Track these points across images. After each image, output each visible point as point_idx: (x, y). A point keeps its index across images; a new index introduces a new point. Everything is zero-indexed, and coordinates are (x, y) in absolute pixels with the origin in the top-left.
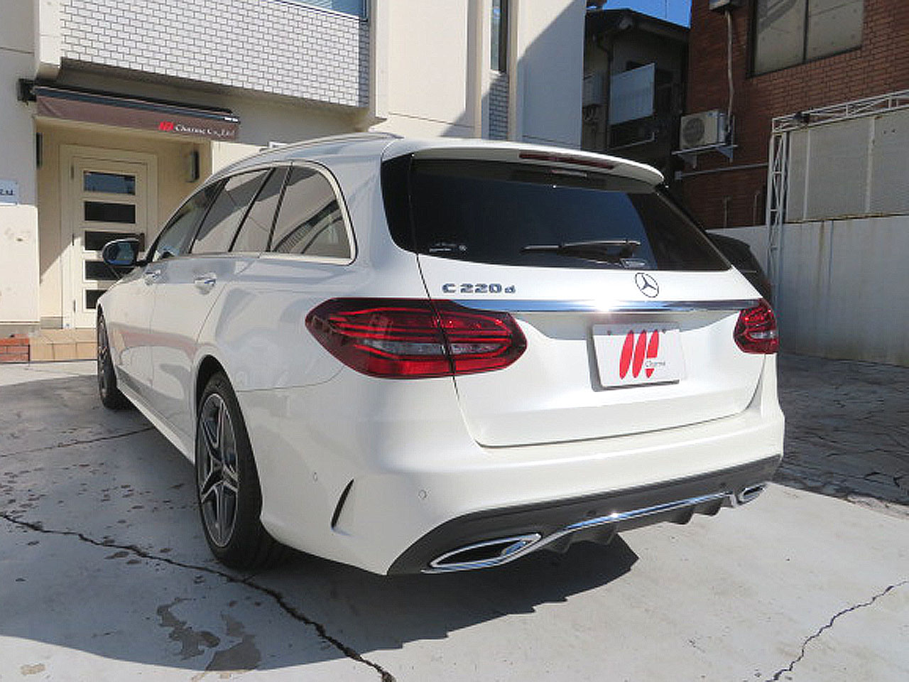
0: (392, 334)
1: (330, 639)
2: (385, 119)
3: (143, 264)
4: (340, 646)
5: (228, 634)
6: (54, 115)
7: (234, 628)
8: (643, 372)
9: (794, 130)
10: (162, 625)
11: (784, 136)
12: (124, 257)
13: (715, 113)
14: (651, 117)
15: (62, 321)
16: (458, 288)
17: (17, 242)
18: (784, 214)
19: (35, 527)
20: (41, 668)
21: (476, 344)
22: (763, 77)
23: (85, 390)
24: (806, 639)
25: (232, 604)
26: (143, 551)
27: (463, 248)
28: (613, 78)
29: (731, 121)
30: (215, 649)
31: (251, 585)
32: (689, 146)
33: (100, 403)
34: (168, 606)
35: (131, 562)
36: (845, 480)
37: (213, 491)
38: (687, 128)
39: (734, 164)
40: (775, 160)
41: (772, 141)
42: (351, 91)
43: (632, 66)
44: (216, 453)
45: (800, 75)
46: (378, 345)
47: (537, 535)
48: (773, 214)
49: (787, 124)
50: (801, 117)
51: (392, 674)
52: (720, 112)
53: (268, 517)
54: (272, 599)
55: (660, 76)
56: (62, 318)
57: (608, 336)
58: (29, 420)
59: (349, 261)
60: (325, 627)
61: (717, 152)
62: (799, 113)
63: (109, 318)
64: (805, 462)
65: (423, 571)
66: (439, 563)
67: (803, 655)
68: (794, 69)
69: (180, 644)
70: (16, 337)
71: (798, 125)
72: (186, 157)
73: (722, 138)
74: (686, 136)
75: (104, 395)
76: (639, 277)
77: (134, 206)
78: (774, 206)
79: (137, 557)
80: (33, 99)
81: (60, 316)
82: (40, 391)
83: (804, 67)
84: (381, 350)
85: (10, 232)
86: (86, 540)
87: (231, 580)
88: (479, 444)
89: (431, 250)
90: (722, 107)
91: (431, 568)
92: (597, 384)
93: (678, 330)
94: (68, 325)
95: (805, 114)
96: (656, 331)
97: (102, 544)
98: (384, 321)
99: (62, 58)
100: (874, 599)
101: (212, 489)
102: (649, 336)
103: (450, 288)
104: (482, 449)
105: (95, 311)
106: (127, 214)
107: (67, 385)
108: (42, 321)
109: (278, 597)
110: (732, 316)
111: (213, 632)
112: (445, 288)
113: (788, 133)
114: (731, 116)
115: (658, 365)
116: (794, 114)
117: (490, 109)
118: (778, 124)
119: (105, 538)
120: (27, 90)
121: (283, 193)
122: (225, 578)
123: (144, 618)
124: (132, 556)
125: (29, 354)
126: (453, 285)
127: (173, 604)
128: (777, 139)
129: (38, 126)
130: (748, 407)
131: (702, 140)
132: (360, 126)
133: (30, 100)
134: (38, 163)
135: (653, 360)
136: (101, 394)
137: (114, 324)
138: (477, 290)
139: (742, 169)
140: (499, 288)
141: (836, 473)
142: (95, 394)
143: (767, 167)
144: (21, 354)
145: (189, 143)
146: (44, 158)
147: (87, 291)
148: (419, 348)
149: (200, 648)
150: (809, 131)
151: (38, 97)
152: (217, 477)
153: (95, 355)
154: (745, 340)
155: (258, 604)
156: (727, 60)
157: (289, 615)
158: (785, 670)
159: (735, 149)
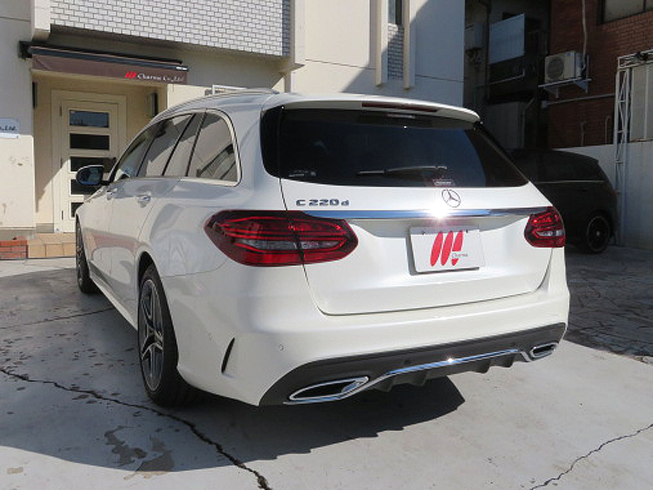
0: (262, 235)
1: (226, 455)
2: (303, 65)
3: (106, 184)
4: (231, 459)
5: (153, 450)
6: (46, 69)
7: (158, 446)
8: (449, 261)
9: (635, 66)
10: (107, 444)
11: (627, 71)
12: (94, 178)
13: (572, 54)
14: (522, 57)
15: (53, 226)
16: (308, 202)
17: (18, 166)
18: (628, 134)
19: (23, 378)
20: (20, 470)
21: (320, 242)
22: (611, 24)
23: (69, 279)
24: (576, 458)
25: (158, 430)
26: (99, 394)
27: (313, 174)
28: (492, 26)
29: (586, 59)
30: (143, 460)
31: (174, 418)
32: (552, 80)
33: (78, 290)
34: (113, 432)
35: (89, 402)
36: (645, 346)
37: (149, 350)
38: (550, 66)
39: (589, 94)
40: (620, 90)
41: (618, 76)
42: (275, 43)
43: (506, 16)
44: (150, 322)
45: (641, 22)
46: (251, 243)
47: (366, 377)
48: (620, 135)
49: (630, 61)
50: (641, 56)
51: (265, 477)
52: (577, 52)
53: (182, 367)
54: (188, 428)
55: (530, 24)
56: (53, 224)
57: (422, 235)
58: (24, 302)
59: (235, 184)
60: (222, 447)
61: (574, 85)
62: (639, 53)
63: (84, 224)
64: (617, 333)
65: (284, 403)
66: (295, 397)
67: (571, 469)
68: (636, 17)
69: (118, 456)
70: (18, 240)
71: (639, 62)
72: (148, 98)
73: (579, 74)
74: (549, 72)
75: (81, 283)
76: (446, 193)
77: (108, 136)
78: (620, 128)
79: (95, 399)
80: (30, 56)
81: (52, 222)
82: (34, 280)
83: (643, 15)
84: (252, 247)
85: (13, 159)
86: (59, 387)
87: (160, 414)
88: (322, 312)
89: (291, 176)
90: (578, 49)
91: (290, 401)
92: (413, 271)
93: (478, 230)
94: (57, 230)
95: (643, 54)
96: (461, 231)
97: (71, 390)
98: (257, 226)
99: (51, 25)
100: (639, 432)
101: (148, 349)
102: (455, 235)
103: (301, 203)
104: (325, 316)
105: (75, 218)
106: (102, 143)
107: (55, 276)
108: (37, 227)
109: (192, 426)
110: (523, 220)
111: (142, 448)
112: (298, 203)
113: (631, 69)
114: (586, 55)
115: (462, 256)
116: (635, 53)
117: (388, 55)
118: (622, 61)
119: (73, 385)
120: (25, 49)
121: (199, 134)
122: (155, 414)
123: (94, 439)
124: (91, 397)
125: (27, 252)
126: (304, 201)
127: (116, 430)
128: (622, 74)
129: (34, 76)
130: (539, 287)
131: (562, 76)
132: (284, 71)
133: (28, 57)
134: (34, 104)
135: (457, 253)
136: (79, 282)
137: (87, 229)
138: (321, 204)
139: (596, 99)
140: (337, 202)
141: (639, 341)
142: (73, 282)
143: (614, 97)
144: (21, 252)
145: (150, 87)
146: (39, 101)
147: (72, 203)
148: (278, 245)
149: (132, 459)
150: (648, 67)
151: (33, 55)
152: (152, 340)
153: (74, 253)
154: (533, 237)
155: (177, 431)
156: (581, 10)
157: (198, 438)
158: (554, 479)
159: (589, 82)
